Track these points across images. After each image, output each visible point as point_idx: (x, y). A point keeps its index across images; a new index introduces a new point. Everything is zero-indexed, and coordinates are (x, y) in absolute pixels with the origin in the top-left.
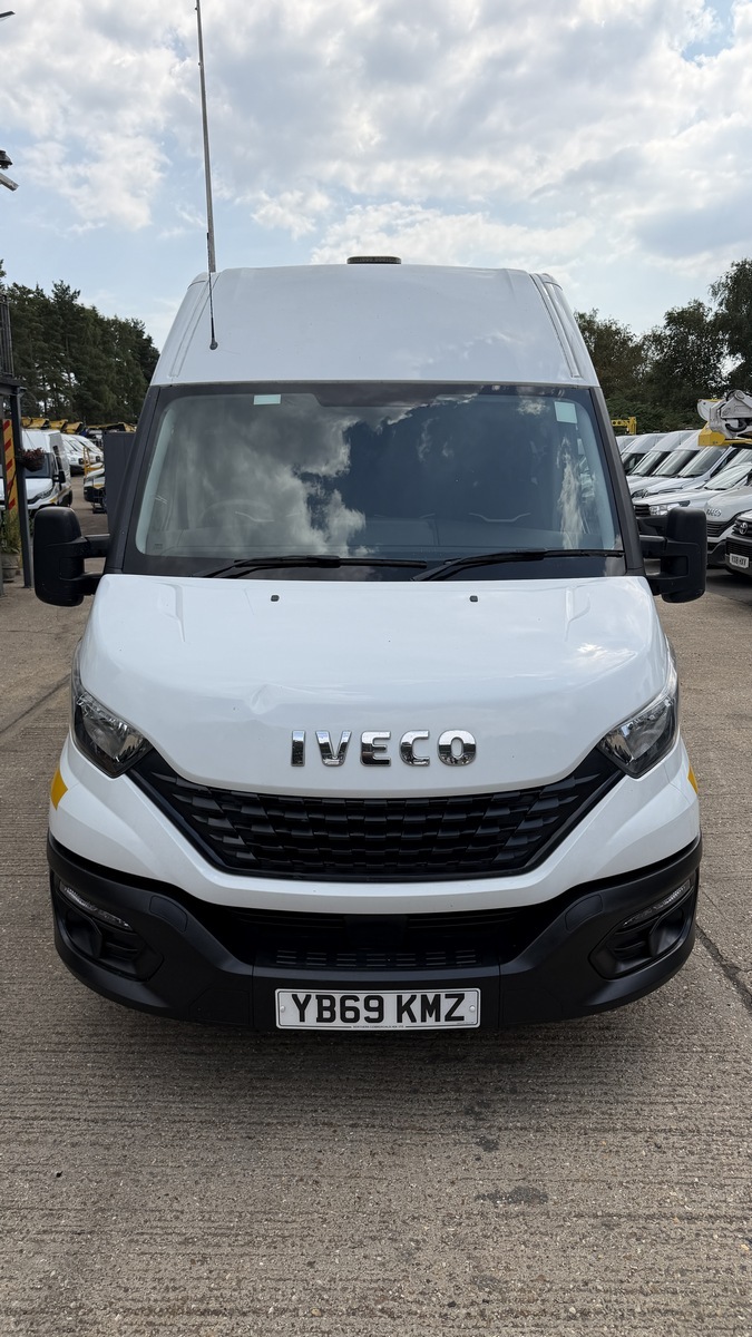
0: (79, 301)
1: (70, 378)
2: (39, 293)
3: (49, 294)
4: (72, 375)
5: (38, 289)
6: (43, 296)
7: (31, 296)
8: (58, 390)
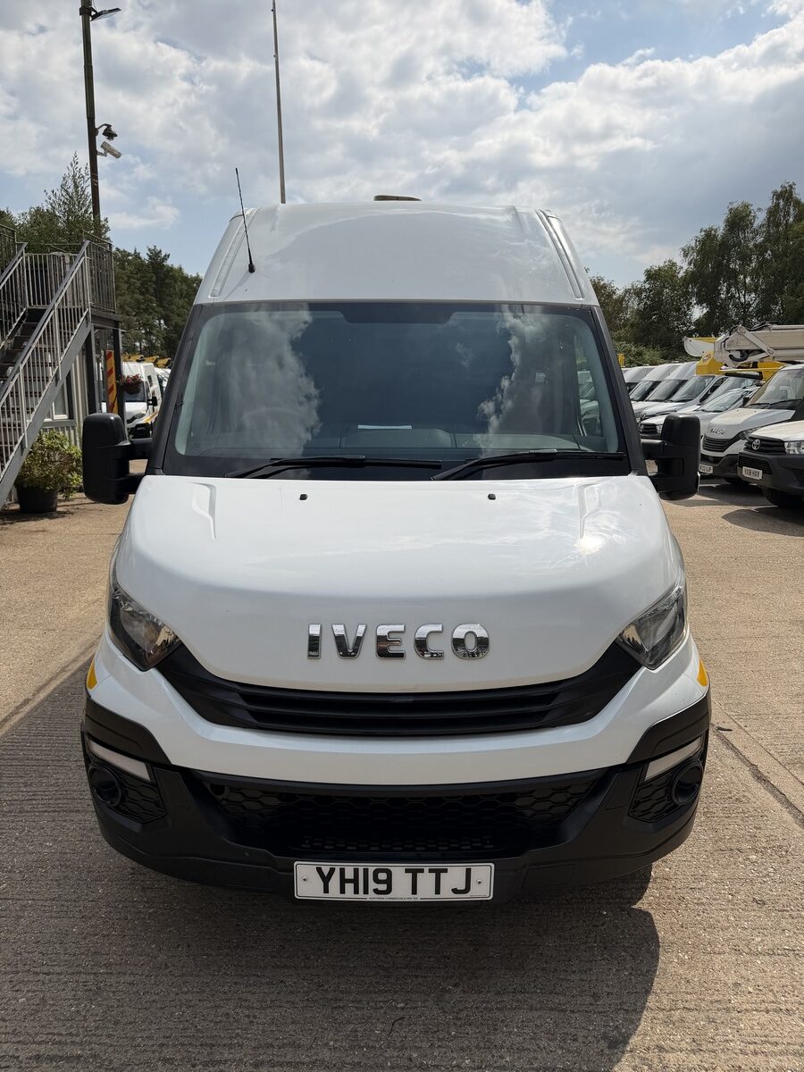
0: (169, 263)
1: (160, 324)
2: (137, 256)
3: (144, 256)
4: (162, 322)
5: (135, 252)
6: (140, 258)
7: (130, 258)
8: (150, 333)
